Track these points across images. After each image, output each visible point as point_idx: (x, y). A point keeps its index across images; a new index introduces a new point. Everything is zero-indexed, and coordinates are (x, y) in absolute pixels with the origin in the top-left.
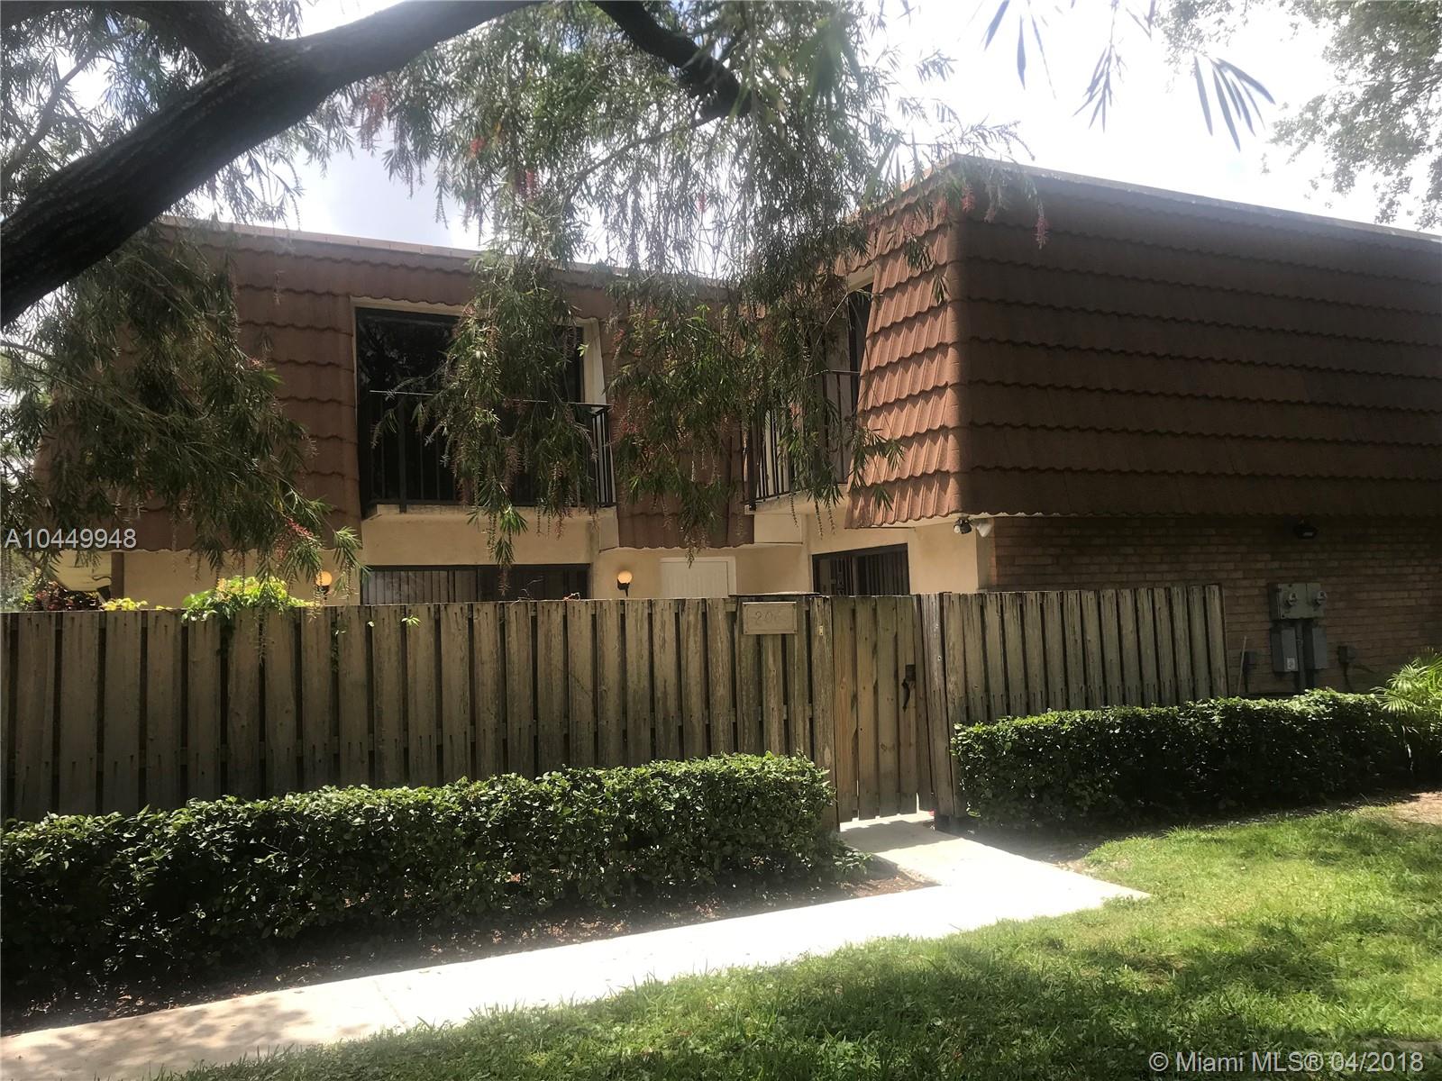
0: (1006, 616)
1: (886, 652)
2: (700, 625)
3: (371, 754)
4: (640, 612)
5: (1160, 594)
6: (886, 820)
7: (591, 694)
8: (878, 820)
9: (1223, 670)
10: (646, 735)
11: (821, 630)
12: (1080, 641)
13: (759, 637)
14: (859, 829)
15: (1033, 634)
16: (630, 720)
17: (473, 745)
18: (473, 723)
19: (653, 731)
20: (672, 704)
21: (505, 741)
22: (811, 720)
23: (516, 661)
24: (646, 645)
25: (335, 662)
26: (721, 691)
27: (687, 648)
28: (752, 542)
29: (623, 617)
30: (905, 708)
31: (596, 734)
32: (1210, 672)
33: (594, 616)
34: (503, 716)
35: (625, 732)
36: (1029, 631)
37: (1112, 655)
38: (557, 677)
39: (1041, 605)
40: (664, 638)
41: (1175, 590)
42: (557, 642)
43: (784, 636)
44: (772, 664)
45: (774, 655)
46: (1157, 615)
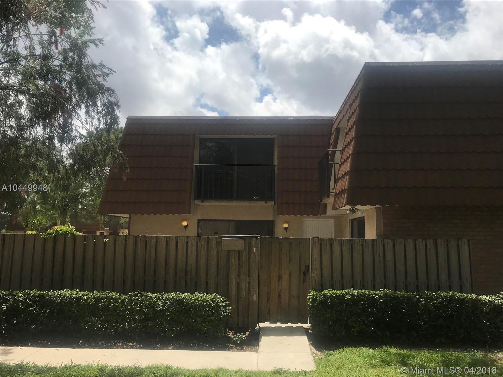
0: (344, 248)
1: (295, 261)
2: (206, 246)
4: (183, 240)
5: (430, 242)
6: (294, 325)
7: (164, 268)
8: (289, 325)
9: (469, 279)
10: (183, 283)
11: (255, 250)
12: (382, 261)
13: (229, 252)
16: (178, 278)
17: (124, 280)
18: (124, 273)
19: (186, 282)
20: (193, 273)
21: (134, 281)
22: (249, 283)
23: (139, 255)
24: (185, 252)
25: (84, 252)
26: (213, 270)
27: (201, 254)
29: (177, 242)
30: (304, 282)
31: (165, 281)
33: (167, 241)
34: (134, 272)
35: (176, 281)
37: (400, 267)
38: (153, 261)
39: (362, 245)
40: (192, 250)
41: (439, 241)
42: (153, 250)
43: (239, 251)
44: (234, 261)
45: (235, 258)
46: (428, 251)
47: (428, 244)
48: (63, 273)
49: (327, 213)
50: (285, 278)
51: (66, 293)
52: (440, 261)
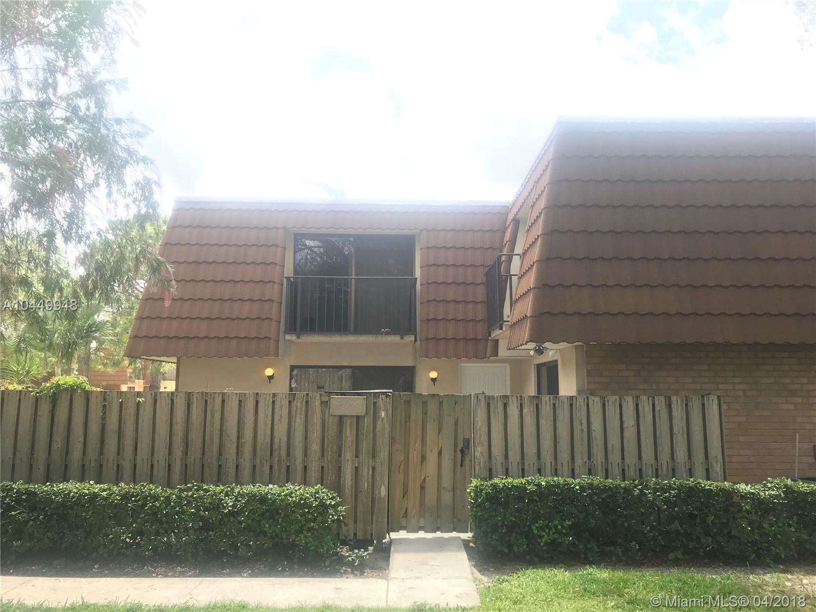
1: (448, 429)
2: (304, 409)
3: (118, 466)
4: (267, 399)
7: (236, 445)
10: (267, 469)
11: (383, 414)
13: (341, 417)
16: (258, 460)
17: (169, 466)
18: (170, 454)
19: (271, 467)
20: (283, 452)
21: (186, 465)
22: (373, 468)
23: (195, 423)
24: (270, 418)
25: (103, 419)
27: (295, 422)
29: (257, 402)
30: (462, 465)
31: (237, 466)
33: (240, 401)
34: (186, 452)
35: (254, 466)
38: (217, 433)
40: (281, 415)
42: (217, 415)
43: (358, 417)
44: (349, 433)
45: (351, 428)
46: (657, 415)
47: (656, 402)
48: (67, 454)
49: (499, 355)
50: (432, 458)
51: (72, 487)
52: (675, 430)
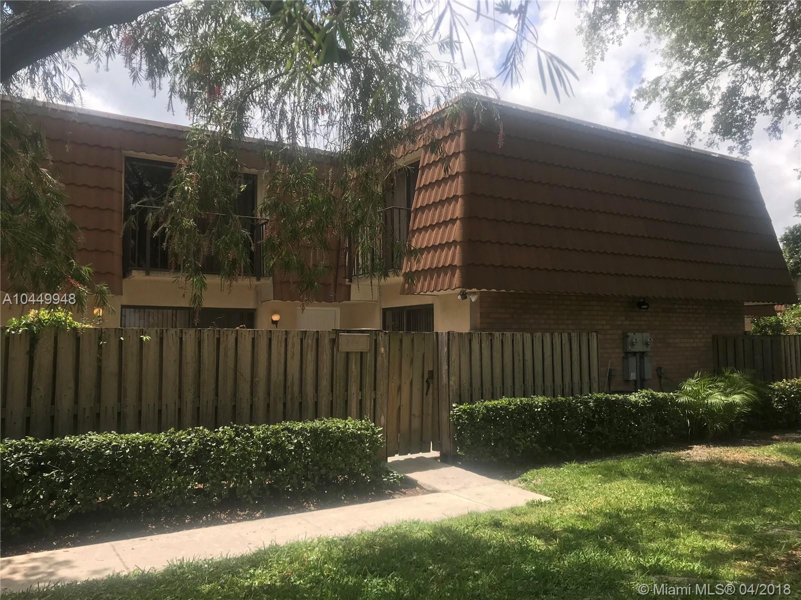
0: (483, 345)
1: (418, 362)
2: (314, 346)
3: (119, 414)
4: (280, 337)
5: (565, 336)
6: (414, 456)
7: (250, 384)
8: (409, 456)
9: (597, 378)
10: (281, 406)
11: (383, 350)
12: (522, 360)
13: (348, 354)
14: (398, 461)
15: (497, 355)
16: (272, 399)
17: (180, 410)
18: (180, 397)
19: (285, 404)
20: (296, 389)
21: (198, 408)
22: (375, 400)
23: (207, 363)
24: (283, 356)
25: (99, 360)
26: (325, 383)
27: (307, 359)
28: (349, 300)
29: (270, 340)
30: (427, 394)
31: (251, 406)
32: (590, 379)
33: (253, 339)
34: (198, 395)
35: (268, 405)
36: (495, 354)
37: (539, 368)
38: (231, 373)
39: (502, 340)
40: (293, 352)
41: (573, 334)
42: (231, 354)
43: (362, 353)
44: (354, 368)
45: (356, 364)
46: (563, 346)
47: (563, 338)
48: (53, 403)
49: (352, 298)
50: (406, 388)
